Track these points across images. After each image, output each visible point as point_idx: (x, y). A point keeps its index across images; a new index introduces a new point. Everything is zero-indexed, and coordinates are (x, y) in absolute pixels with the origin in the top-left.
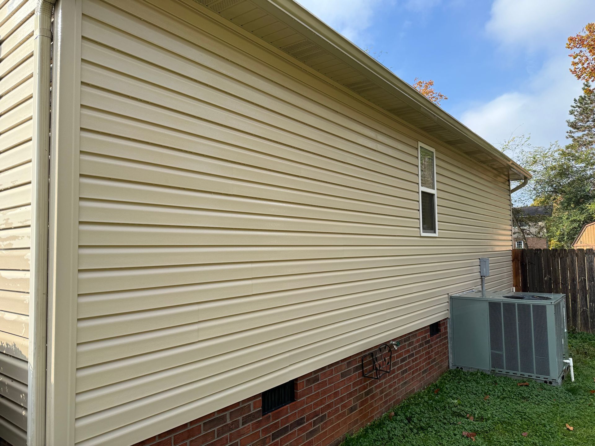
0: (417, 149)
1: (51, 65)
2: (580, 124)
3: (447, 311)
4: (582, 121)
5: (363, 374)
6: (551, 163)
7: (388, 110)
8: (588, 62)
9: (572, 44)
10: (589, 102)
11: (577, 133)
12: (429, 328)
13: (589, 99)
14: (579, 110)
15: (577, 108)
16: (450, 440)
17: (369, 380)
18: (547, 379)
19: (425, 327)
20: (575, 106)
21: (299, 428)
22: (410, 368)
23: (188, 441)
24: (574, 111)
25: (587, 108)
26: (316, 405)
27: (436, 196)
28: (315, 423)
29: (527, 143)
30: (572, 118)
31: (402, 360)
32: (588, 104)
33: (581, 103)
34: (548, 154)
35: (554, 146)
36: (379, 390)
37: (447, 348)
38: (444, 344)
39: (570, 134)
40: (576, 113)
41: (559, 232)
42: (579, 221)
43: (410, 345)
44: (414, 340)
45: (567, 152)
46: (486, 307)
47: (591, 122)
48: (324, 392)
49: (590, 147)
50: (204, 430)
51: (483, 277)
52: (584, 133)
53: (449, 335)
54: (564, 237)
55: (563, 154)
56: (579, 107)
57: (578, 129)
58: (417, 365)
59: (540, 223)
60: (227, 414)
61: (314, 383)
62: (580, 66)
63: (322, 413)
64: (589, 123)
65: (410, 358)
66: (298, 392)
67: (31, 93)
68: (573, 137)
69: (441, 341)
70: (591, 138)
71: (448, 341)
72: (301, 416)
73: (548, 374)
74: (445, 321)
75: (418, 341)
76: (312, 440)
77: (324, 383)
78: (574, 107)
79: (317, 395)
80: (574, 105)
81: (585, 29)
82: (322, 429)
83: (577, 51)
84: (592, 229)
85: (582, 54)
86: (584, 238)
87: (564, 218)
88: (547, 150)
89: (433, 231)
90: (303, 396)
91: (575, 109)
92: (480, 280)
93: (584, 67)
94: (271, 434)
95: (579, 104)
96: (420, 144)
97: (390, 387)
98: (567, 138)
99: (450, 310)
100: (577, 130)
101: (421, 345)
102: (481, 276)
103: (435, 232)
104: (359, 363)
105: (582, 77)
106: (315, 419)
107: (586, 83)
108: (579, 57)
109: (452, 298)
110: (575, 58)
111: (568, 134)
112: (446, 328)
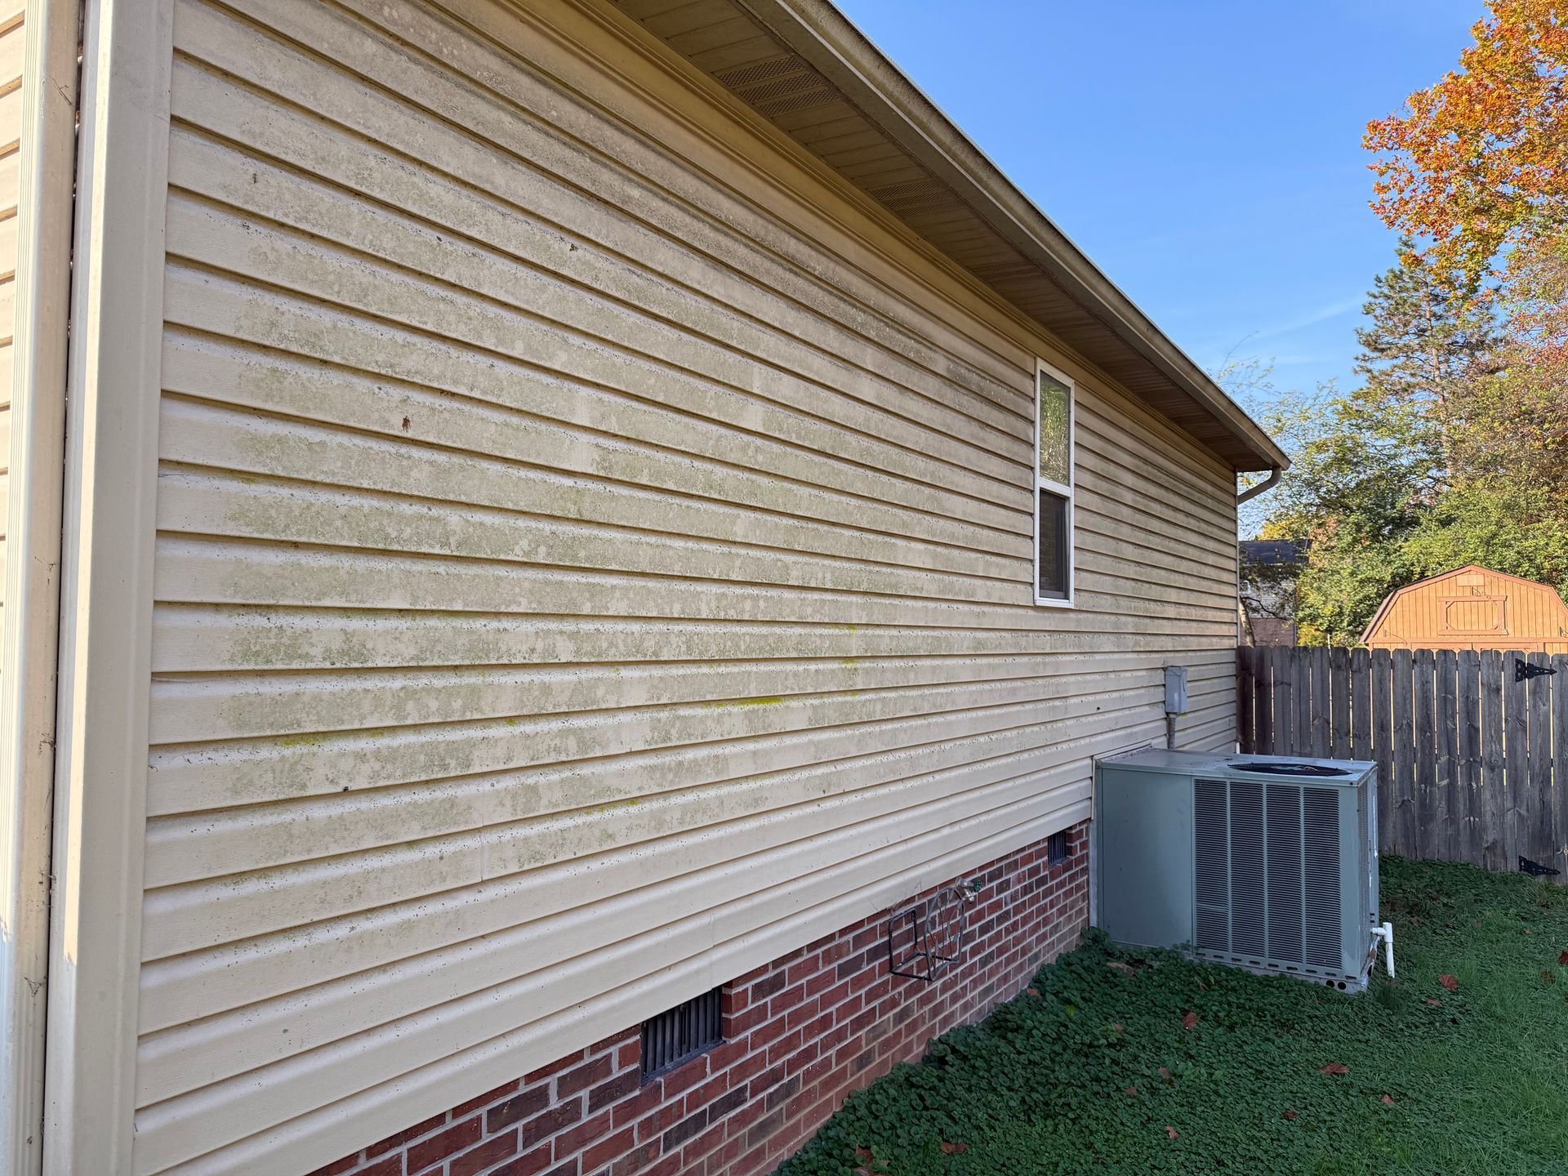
0: (1033, 377)
1: (80, 59)
2: (1386, 339)
3: (1087, 803)
4: (1393, 333)
5: (891, 966)
6: (1316, 433)
7: (968, 268)
8: (1412, 187)
9: (1376, 140)
10: (1410, 285)
11: (1378, 361)
12: (1046, 844)
13: (1411, 278)
14: (1386, 304)
15: (1381, 300)
16: (1112, 1137)
17: (905, 981)
18: (1334, 975)
19: (1038, 843)
20: (1377, 294)
21: (732, 1114)
22: (1001, 951)
23: (446, 1163)
24: (1374, 307)
25: (1405, 301)
26: (776, 1053)
27: (1072, 503)
28: (772, 1100)
29: (1265, 380)
30: (1369, 325)
31: (984, 930)
32: (1407, 290)
33: (1392, 287)
34: (1310, 411)
35: (1326, 391)
36: (926, 1008)
37: (1086, 897)
38: (1079, 887)
39: (1363, 364)
40: (1378, 312)
41: (1330, 606)
42: (1380, 581)
43: (1002, 888)
44: (1012, 876)
45: (1355, 408)
46: (1189, 791)
47: (1412, 337)
48: (796, 1018)
49: (1407, 398)
50: (491, 1130)
51: (1172, 716)
52: (1395, 362)
53: (1092, 864)
54: (1342, 621)
55: (1346, 411)
56: (1388, 297)
57: (1382, 350)
58: (1017, 941)
59: (1284, 584)
60: (551, 1087)
61: (771, 993)
62: (1393, 194)
63: (789, 1074)
64: (1406, 338)
65: (1002, 924)
66: (733, 1017)
67: (14, 138)
68: (1369, 371)
69: (1072, 878)
70: (1413, 375)
71: (1088, 880)
72: (738, 1082)
73: (1336, 962)
74: (1084, 827)
75: (1019, 880)
76: (763, 1146)
77: (797, 995)
78: (1375, 297)
79: (779, 1027)
80: (1376, 291)
81: (1408, 104)
82: (789, 1117)
83: (1386, 156)
84: (1412, 601)
85: (1398, 165)
86: (1394, 623)
87: (1345, 574)
88: (1310, 402)
89: (1061, 594)
90: (745, 1029)
91: (1377, 301)
92: (1164, 723)
93: (1402, 199)
94: (661, 1134)
95: (1386, 290)
96: (1042, 365)
97: (955, 998)
98: (1356, 372)
99: (1096, 799)
100: (1379, 354)
101: (1027, 890)
102: (1167, 714)
103: (1067, 597)
104: (881, 936)
105: (1398, 222)
106: (771, 1090)
107: (1404, 238)
108: (1391, 172)
109: (1100, 768)
110: (1382, 174)
111: (1359, 363)
112: (1084, 845)
